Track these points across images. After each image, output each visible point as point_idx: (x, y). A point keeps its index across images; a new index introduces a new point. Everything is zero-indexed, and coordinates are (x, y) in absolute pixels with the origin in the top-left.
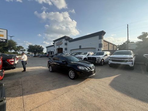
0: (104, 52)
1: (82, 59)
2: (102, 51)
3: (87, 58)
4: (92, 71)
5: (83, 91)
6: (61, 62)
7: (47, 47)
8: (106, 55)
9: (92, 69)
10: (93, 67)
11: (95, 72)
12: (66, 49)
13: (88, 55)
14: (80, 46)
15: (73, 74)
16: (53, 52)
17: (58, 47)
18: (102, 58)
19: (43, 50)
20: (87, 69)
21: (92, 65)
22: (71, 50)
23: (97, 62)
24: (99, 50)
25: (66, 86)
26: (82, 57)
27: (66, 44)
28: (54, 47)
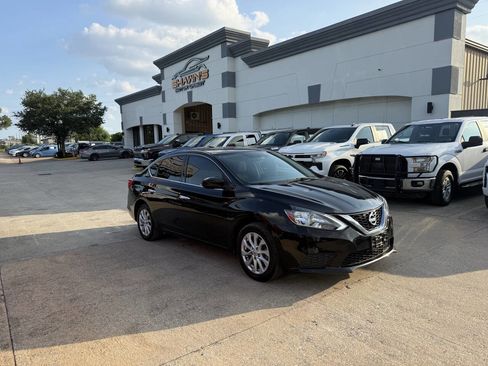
0: (460, 124)
1: (320, 166)
3: (352, 160)
4: (370, 239)
6: (195, 183)
7: (121, 102)
8: (476, 141)
9: (369, 226)
10: (380, 211)
11: (391, 243)
12: (230, 110)
13: (361, 142)
14: (314, 91)
15: (264, 256)
16: (160, 128)
18: (442, 162)
20: (343, 226)
21: (376, 203)
22: (260, 115)
23: (414, 184)
24: (430, 108)
26: (324, 154)
27: (230, 80)
28: (164, 100)
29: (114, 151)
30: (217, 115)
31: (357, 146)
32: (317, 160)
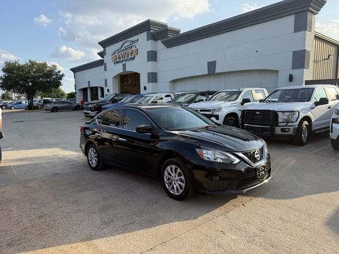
0: (313, 89)
1: (217, 117)
2: (308, 82)
3: (239, 114)
4: (256, 169)
5: (219, 246)
6: (130, 128)
7: (75, 70)
8: (324, 101)
9: (255, 160)
10: (262, 150)
11: (269, 171)
12: (153, 77)
13: (247, 101)
14: (212, 65)
15: (181, 180)
16: (102, 89)
17: (118, 69)
18: (302, 115)
19: (62, 81)
20: (237, 161)
21: (257, 145)
22: (174, 81)
23: (283, 130)
24: (291, 78)
25: (152, 223)
26: (220, 109)
27: (153, 56)
28: (105, 70)
29: (70, 105)
30: (144, 81)
31: (242, 104)
32: (216, 113)
